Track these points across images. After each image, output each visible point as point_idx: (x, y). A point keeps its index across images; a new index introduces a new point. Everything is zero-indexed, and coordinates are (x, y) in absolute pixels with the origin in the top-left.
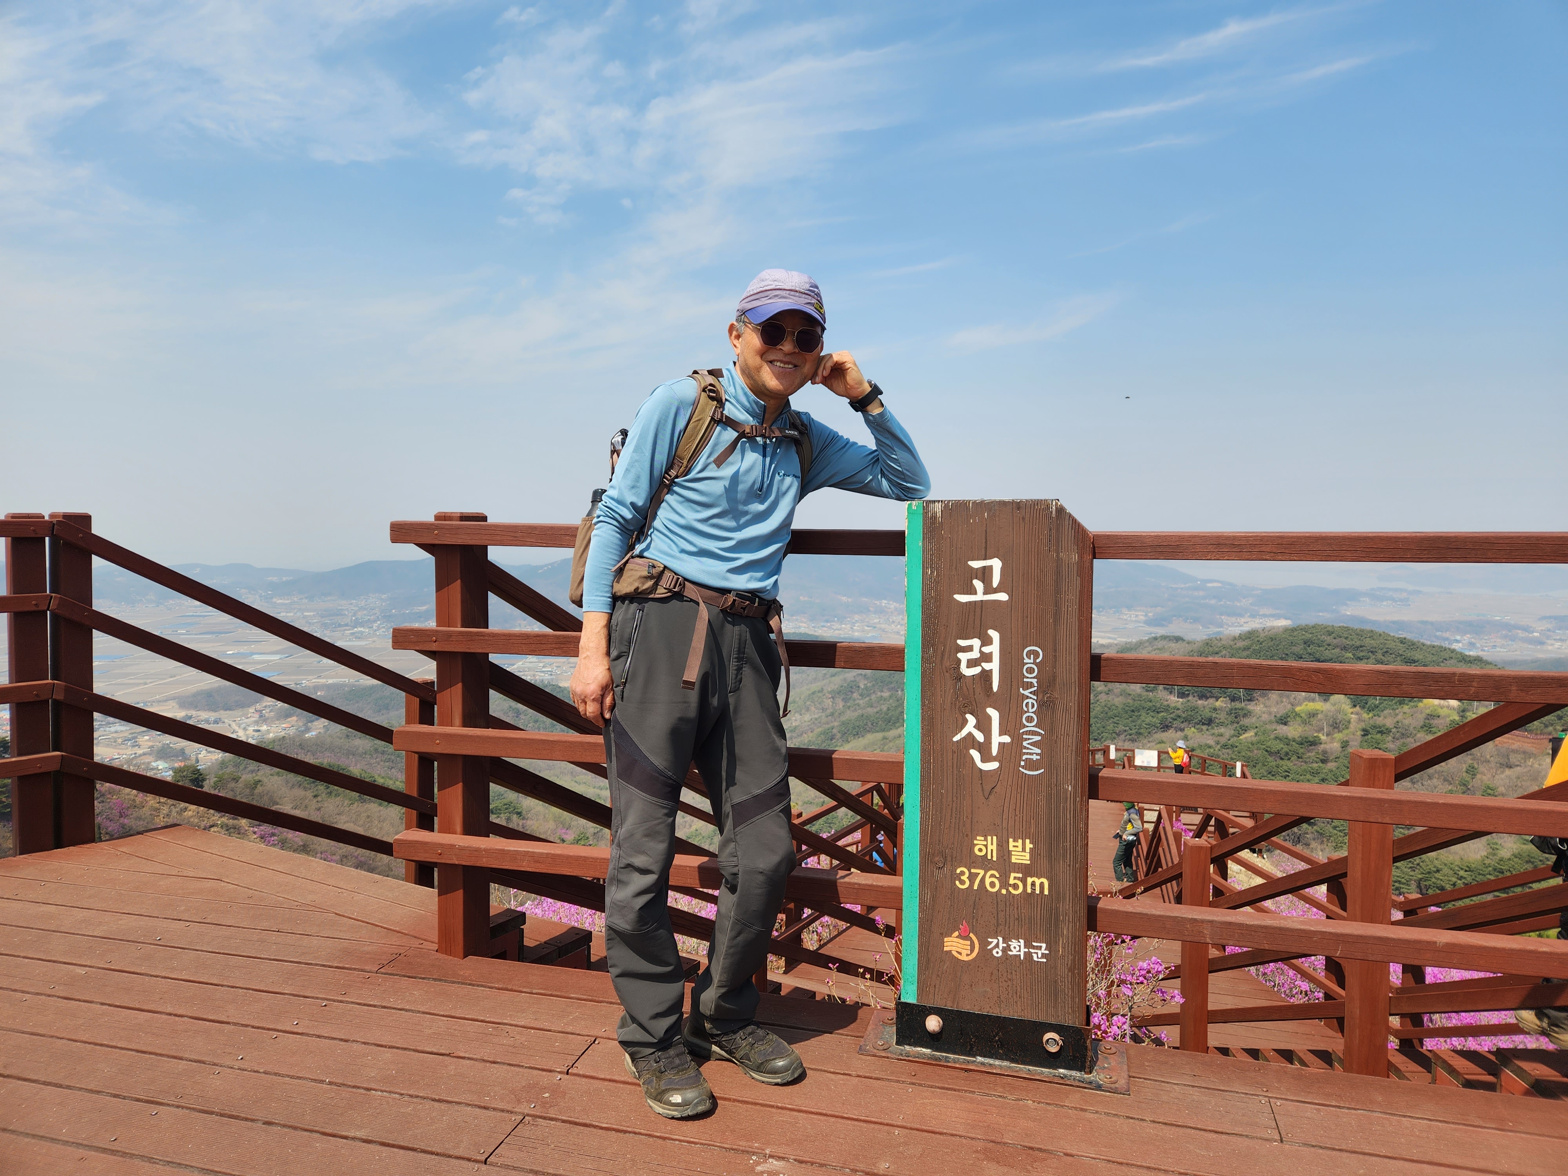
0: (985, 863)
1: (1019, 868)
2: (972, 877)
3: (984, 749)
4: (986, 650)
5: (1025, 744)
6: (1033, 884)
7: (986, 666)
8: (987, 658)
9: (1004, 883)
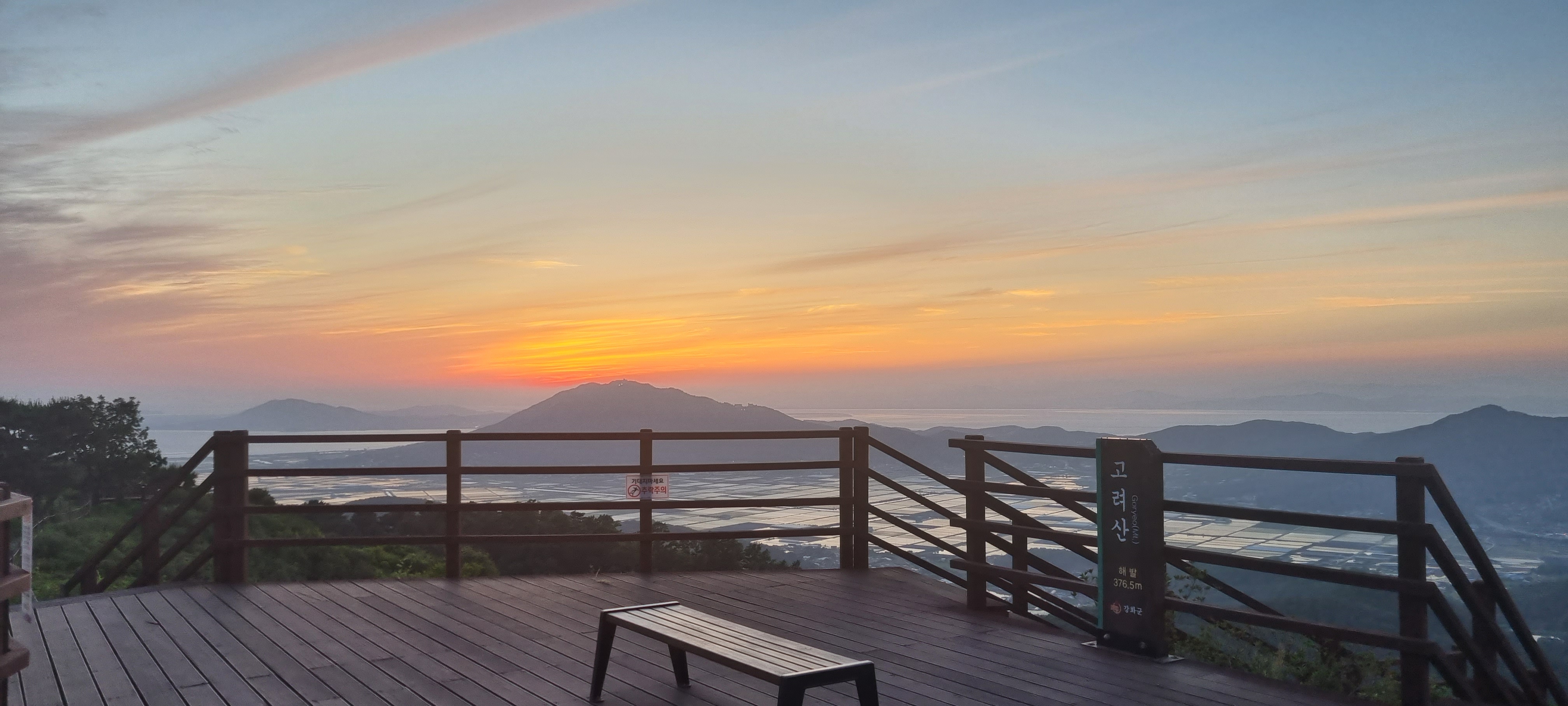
0: (1122, 577)
1: (1132, 579)
2: (1119, 582)
3: (1121, 533)
4: (1121, 496)
5: (1133, 532)
6: (1137, 585)
7: (1121, 502)
8: (1121, 499)
9: (1129, 585)
